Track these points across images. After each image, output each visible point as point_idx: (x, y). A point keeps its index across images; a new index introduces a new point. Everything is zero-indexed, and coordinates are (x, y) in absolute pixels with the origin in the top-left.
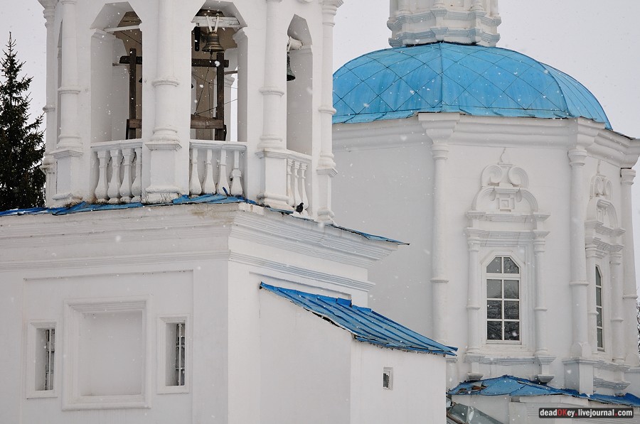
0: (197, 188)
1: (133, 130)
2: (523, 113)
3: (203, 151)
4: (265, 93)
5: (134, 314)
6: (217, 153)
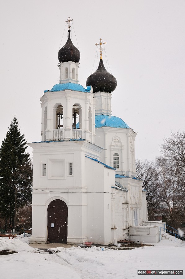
0: (73, 138)
2: (119, 127)
4: (85, 120)
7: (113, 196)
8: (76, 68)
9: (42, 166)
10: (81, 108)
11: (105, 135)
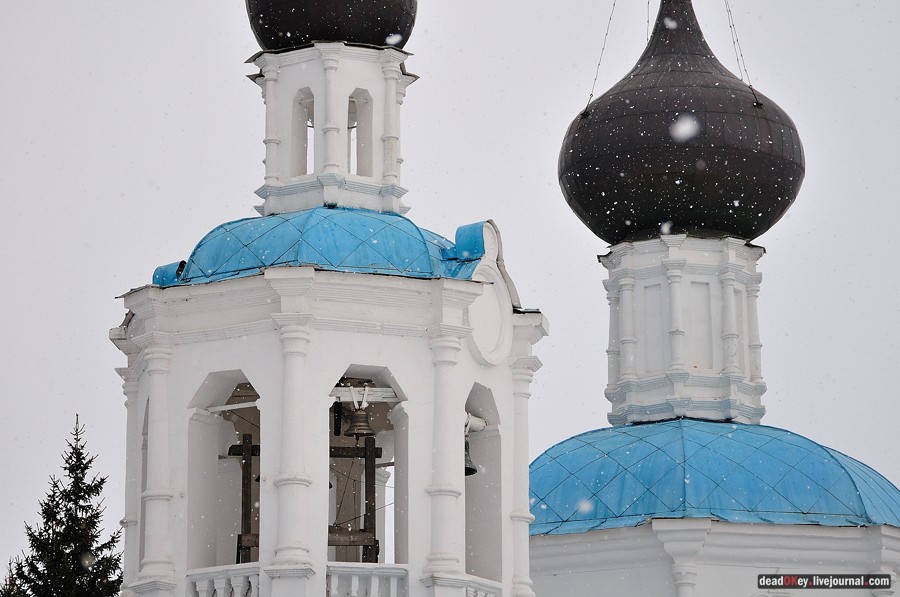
1: (246, 551)
2: (802, 519)
3: (346, 579)
4: (434, 493)
6: (365, 580)
8: (376, 90)
11: (676, 585)
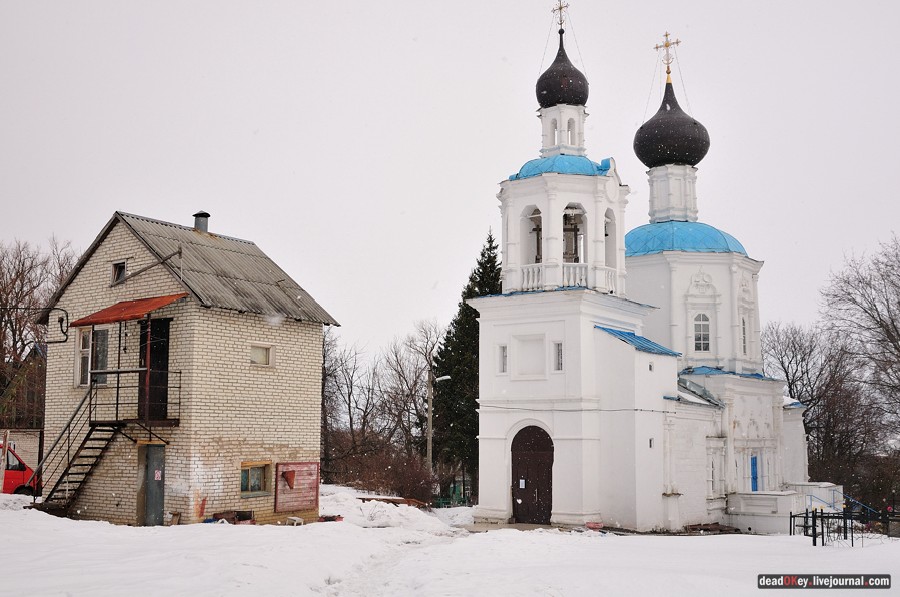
0: (566, 284)
1: (538, 260)
2: (709, 250)
3: (569, 268)
4: (596, 241)
5: (540, 340)
6: (575, 268)
7: (668, 419)
8: (576, 119)
9: (498, 351)
10: (584, 212)
11: (670, 271)
